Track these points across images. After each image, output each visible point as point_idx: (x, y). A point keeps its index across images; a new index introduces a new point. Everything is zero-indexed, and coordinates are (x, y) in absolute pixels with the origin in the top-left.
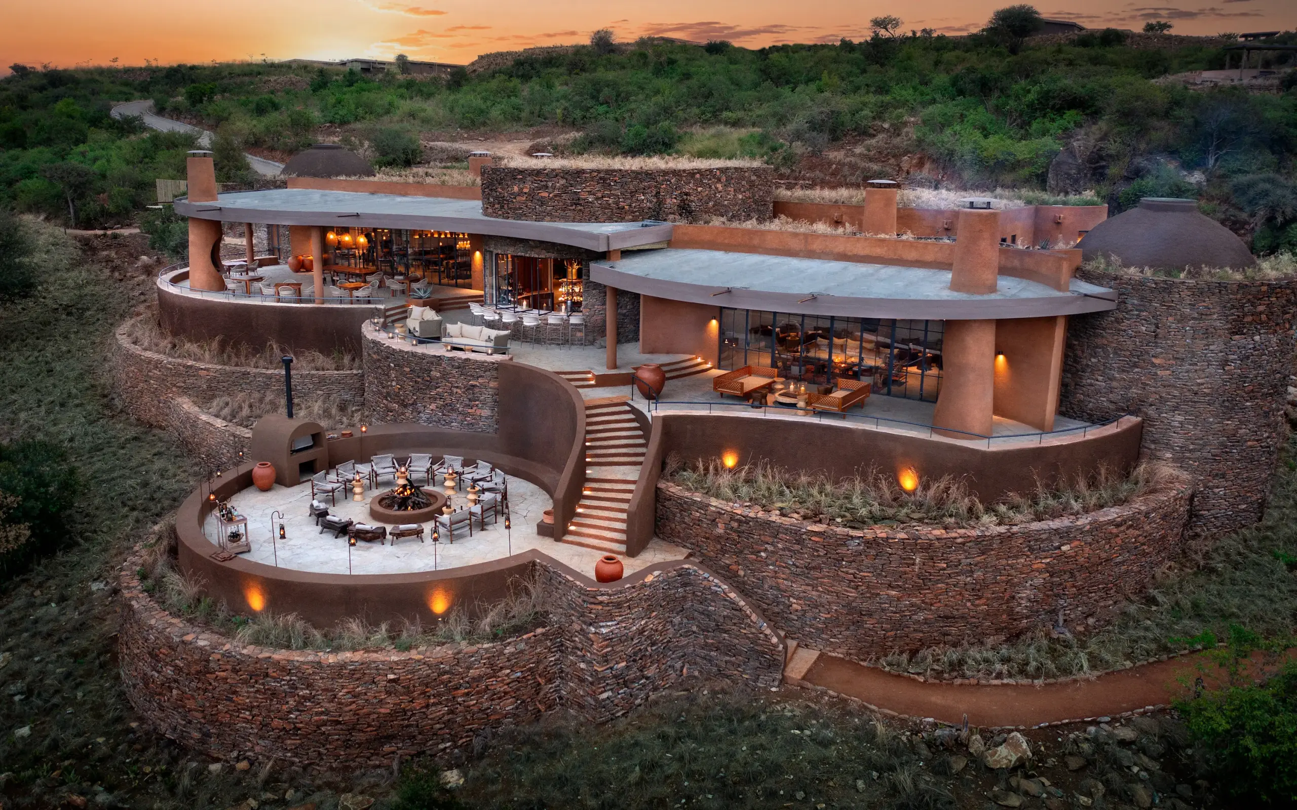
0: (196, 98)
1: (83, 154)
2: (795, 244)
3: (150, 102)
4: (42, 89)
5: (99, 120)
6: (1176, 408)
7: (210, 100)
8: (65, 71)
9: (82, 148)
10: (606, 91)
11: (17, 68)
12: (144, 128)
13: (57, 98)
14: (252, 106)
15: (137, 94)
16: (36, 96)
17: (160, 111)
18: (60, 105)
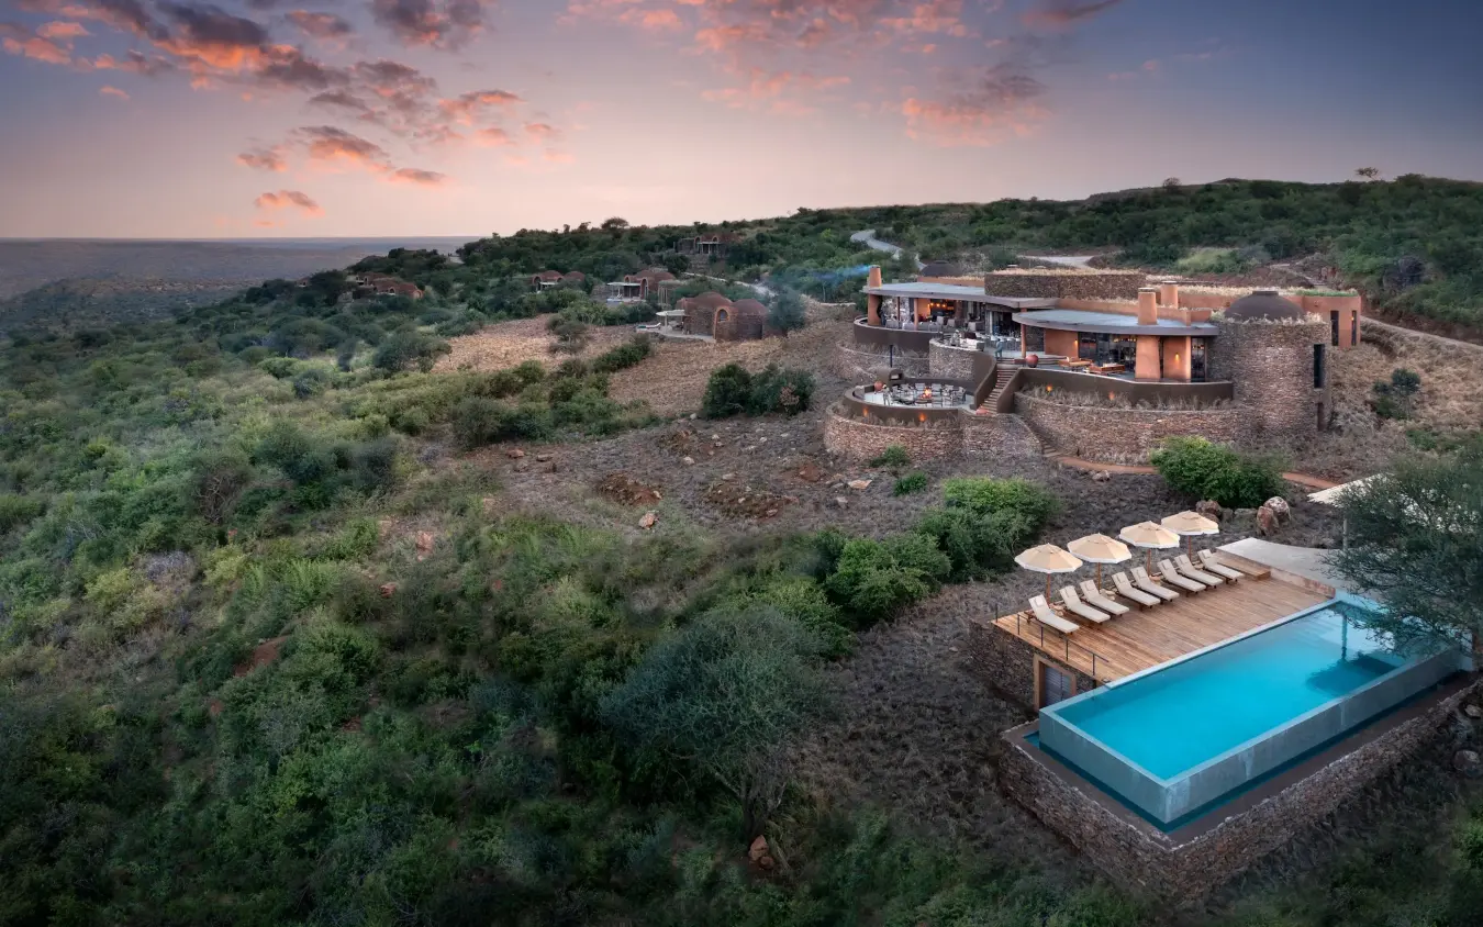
0: (899, 228)
1: (833, 263)
2: (1104, 308)
3: (873, 231)
4: (813, 223)
5: (844, 243)
6: (1245, 378)
7: (907, 230)
8: (829, 210)
9: (832, 260)
10: (1146, 224)
11: (801, 210)
12: (867, 247)
13: (823, 229)
14: (930, 234)
15: (868, 225)
16: (812, 228)
17: (878, 237)
18: (823, 234)
